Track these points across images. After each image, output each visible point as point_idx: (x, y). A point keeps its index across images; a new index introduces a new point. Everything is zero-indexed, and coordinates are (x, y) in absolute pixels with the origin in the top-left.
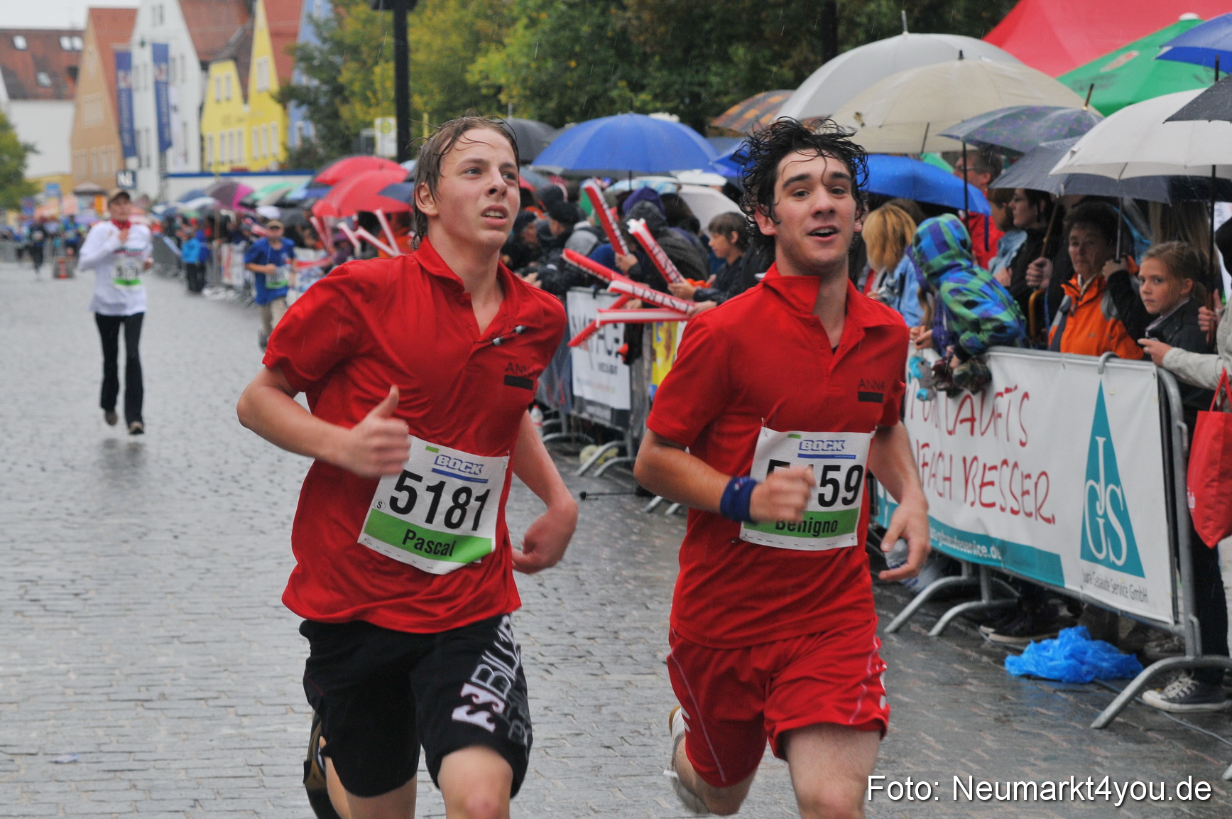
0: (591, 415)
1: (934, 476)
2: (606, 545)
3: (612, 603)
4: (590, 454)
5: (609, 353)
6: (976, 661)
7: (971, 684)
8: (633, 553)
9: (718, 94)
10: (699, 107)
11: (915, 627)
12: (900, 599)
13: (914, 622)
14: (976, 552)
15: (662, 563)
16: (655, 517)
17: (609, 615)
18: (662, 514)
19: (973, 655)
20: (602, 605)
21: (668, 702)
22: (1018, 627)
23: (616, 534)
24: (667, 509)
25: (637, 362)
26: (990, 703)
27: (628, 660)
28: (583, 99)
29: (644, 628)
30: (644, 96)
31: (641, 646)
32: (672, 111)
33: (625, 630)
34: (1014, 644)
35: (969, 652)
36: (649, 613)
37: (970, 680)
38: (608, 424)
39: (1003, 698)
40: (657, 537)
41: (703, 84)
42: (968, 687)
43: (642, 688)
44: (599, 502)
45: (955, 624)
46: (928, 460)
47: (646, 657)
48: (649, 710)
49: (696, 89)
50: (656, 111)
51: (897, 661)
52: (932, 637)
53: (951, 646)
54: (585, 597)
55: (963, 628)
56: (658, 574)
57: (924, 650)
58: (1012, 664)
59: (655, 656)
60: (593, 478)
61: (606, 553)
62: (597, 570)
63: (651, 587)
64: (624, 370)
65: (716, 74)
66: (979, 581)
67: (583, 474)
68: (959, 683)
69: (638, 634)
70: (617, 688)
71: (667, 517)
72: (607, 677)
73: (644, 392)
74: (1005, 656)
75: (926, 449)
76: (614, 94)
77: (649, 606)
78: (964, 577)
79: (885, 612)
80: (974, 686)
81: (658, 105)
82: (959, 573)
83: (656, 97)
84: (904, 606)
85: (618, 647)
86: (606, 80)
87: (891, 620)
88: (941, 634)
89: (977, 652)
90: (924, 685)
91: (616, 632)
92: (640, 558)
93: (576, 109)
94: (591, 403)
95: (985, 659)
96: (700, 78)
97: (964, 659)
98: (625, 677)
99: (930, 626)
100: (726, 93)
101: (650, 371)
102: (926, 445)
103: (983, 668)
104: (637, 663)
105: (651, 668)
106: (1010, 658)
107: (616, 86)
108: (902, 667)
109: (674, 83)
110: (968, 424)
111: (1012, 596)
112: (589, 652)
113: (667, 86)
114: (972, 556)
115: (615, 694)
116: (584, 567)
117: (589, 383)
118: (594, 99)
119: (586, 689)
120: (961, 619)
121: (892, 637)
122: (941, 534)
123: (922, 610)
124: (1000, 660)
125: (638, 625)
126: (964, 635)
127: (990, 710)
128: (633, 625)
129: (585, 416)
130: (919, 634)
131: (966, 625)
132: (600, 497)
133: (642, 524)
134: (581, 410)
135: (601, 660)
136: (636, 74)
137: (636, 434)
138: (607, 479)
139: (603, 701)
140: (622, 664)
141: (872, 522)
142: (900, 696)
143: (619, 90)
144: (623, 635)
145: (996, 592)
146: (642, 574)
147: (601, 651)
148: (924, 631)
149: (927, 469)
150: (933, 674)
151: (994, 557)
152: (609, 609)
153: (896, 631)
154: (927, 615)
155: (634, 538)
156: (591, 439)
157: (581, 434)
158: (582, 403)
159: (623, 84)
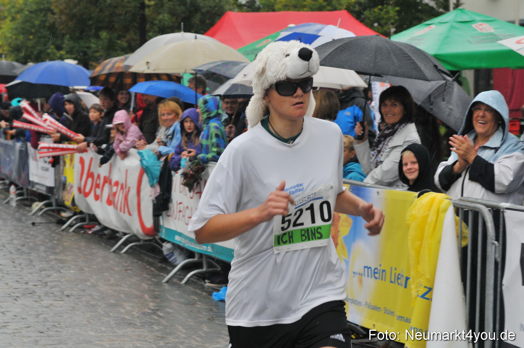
0: (38, 189)
1: (184, 216)
2: (42, 245)
3: (45, 270)
4: (37, 205)
5: (45, 162)
6: (200, 294)
7: (198, 304)
8: (54, 249)
9: (94, 52)
10: (86, 57)
11: (175, 280)
12: (169, 268)
13: (176, 278)
14: (201, 249)
15: (67, 253)
16: (64, 233)
17: (44, 275)
18: (67, 232)
19: (200, 292)
20: (41, 271)
21: (68, 313)
22: (218, 280)
23: (47, 240)
24: (69, 230)
25: (57, 166)
26: (205, 312)
27: (51, 295)
28: (35, 52)
29: (59, 281)
30: (62, 52)
31: (57, 289)
32: (75, 59)
33: (51, 282)
34: (216, 287)
35: (198, 291)
36: (61, 274)
37: (198, 303)
38: (44, 193)
39: (211, 310)
40: (65, 242)
41: (89, 48)
42: (197, 306)
43: (57, 307)
44: (39, 227)
45: (192, 279)
46: (181, 209)
47: (59, 294)
48: (60, 316)
49: (85, 49)
50: (67, 58)
51: (167, 295)
52: (182, 284)
53: (190, 288)
54: (33, 267)
55: (195, 280)
56: (65, 258)
57: (179, 290)
58: (215, 296)
59: (63, 293)
60: (38, 217)
61: (42, 248)
62: (38, 256)
63: (62, 263)
64: (52, 170)
65: (94, 43)
66: (202, 260)
67: (33, 214)
68: (193, 304)
69: (56, 283)
70: (46, 307)
71: (69, 233)
72: (42, 302)
73: (60, 179)
74: (212, 292)
75: (181, 205)
76: (49, 51)
77: (62, 271)
78: (196, 259)
79: (162, 274)
80: (199, 305)
81: (68, 56)
82: (194, 257)
83: (67, 53)
84: (170, 271)
85: (47, 289)
86: (45, 45)
87: (165, 277)
88: (186, 283)
89: (202, 291)
90: (178, 305)
91: (46, 283)
92: (57, 251)
93: (33, 57)
94: (37, 184)
95: (204, 294)
96: (87, 45)
97: (196, 294)
98: (50, 302)
99: (181, 280)
100: (98, 51)
101: (63, 170)
102: (181, 203)
103: (203, 297)
104: (55, 296)
105: (61, 298)
106: (215, 293)
107: (49, 48)
108: (169, 297)
109: (75, 47)
110: (198, 195)
111: (216, 267)
112: (34, 291)
113: (72, 48)
114: (199, 250)
115: (45, 309)
116: (33, 254)
117: (36, 175)
118: (41, 52)
119: (32, 308)
120: (195, 277)
121: (166, 285)
122: (187, 241)
123: (178, 273)
124: (210, 294)
125: (56, 280)
126: (196, 283)
127: (205, 315)
128: (54, 280)
129: (34, 189)
130: (176, 283)
131: (197, 279)
132: (41, 224)
133: (59, 236)
134: (33, 187)
135: (39, 294)
136: (59, 42)
137: (57, 197)
138: (43, 216)
139: (40, 312)
140: (49, 297)
141: (158, 235)
142: (168, 310)
143: (51, 49)
144: (49, 284)
145: (210, 265)
146: (59, 257)
147: (39, 291)
148: (179, 282)
149: (181, 213)
150: (182, 300)
151: (209, 251)
152: (43, 273)
153: (167, 282)
154: (180, 275)
155: (55, 242)
156: (37, 199)
157: (33, 197)
158: (33, 184)
159: (52, 47)
